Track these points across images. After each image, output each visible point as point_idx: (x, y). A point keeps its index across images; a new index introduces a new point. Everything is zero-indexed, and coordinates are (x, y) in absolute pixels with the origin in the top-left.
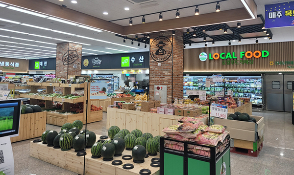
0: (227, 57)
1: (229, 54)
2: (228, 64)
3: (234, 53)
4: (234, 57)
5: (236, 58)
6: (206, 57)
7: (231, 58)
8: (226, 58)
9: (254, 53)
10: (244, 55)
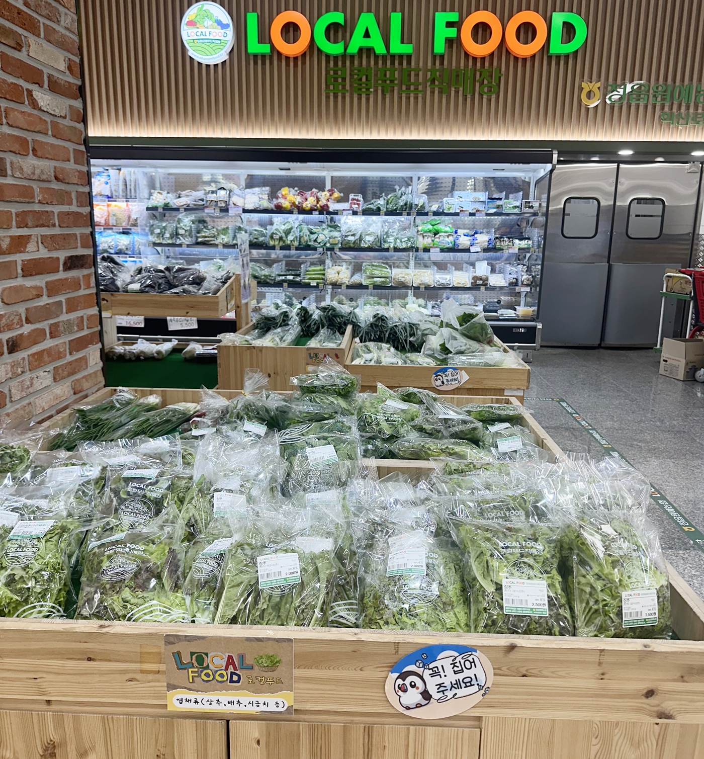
0: (357, 42)
1: (367, 20)
2: (361, 88)
3: (396, 19)
4: (397, 47)
5: (407, 49)
6: (229, 36)
7: (380, 49)
8: (353, 49)
9: (512, 27)
10: (452, 32)
